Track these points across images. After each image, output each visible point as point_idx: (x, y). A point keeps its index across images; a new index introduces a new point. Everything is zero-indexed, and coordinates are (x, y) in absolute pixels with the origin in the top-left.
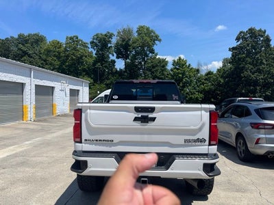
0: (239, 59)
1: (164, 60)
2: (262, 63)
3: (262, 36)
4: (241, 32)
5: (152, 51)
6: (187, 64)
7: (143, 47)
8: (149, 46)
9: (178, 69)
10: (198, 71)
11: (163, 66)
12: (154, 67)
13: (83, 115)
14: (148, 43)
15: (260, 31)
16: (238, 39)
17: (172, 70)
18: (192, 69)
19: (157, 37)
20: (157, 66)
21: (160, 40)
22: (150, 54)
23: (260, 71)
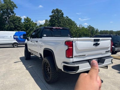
0: (53, 20)
1: (19, 18)
2: (61, 23)
3: (61, 13)
4: (53, 10)
5: (13, 13)
6: (31, 21)
7: (7, 9)
8: (11, 10)
9: (27, 22)
10: (36, 24)
11: (20, 21)
12: (14, 21)
13: (74, 44)
14: (10, 8)
15: (60, 10)
16: (52, 12)
17: (24, 23)
18: (34, 23)
19: (15, 5)
20: (16, 20)
21: (17, 7)
22: (12, 14)
23: (60, 26)
